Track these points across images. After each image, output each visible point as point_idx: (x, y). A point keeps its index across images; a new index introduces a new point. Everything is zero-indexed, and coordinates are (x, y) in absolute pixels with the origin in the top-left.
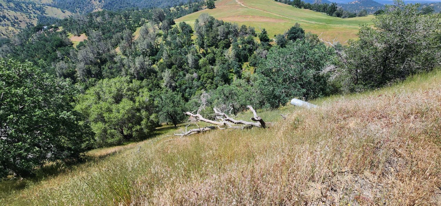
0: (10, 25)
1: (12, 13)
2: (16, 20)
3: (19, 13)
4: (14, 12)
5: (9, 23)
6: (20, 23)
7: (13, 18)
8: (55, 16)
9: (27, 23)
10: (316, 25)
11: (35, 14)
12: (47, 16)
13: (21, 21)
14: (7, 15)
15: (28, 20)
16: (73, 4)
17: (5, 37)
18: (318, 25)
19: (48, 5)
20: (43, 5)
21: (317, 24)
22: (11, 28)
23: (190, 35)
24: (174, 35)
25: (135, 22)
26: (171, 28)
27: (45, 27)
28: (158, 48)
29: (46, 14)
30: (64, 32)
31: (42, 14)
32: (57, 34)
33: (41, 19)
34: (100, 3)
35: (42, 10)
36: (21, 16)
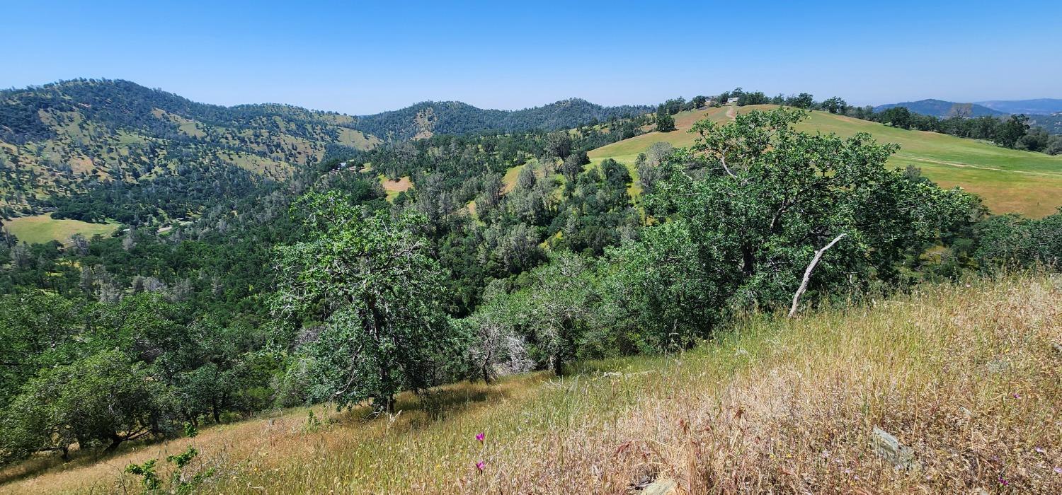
0: (283, 159)
1: (290, 139)
2: (293, 152)
3: (300, 139)
4: (293, 138)
5: (281, 155)
6: (297, 155)
7: (290, 147)
8: (352, 145)
9: (308, 157)
10: (968, 171)
11: (323, 140)
12: (340, 144)
13: (299, 153)
14: (283, 143)
15: (310, 152)
16: (385, 123)
17: (273, 178)
18: (975, 171)
19: (345, 127)
20: (337, 126)
21: (972, 169)
22: (284, 164)
23: (624, 187)
24: (591, 185)
25: (505, 157)
26: (582, 170)
27: (342, 163)
28: (553, 210)
29: (339, 141)
30: (374, 174)
31: (333, 141)
32: (361, 176)
33: (331, 149)
34: (429, 123)
35: (333, 134)
36: (302, 144)
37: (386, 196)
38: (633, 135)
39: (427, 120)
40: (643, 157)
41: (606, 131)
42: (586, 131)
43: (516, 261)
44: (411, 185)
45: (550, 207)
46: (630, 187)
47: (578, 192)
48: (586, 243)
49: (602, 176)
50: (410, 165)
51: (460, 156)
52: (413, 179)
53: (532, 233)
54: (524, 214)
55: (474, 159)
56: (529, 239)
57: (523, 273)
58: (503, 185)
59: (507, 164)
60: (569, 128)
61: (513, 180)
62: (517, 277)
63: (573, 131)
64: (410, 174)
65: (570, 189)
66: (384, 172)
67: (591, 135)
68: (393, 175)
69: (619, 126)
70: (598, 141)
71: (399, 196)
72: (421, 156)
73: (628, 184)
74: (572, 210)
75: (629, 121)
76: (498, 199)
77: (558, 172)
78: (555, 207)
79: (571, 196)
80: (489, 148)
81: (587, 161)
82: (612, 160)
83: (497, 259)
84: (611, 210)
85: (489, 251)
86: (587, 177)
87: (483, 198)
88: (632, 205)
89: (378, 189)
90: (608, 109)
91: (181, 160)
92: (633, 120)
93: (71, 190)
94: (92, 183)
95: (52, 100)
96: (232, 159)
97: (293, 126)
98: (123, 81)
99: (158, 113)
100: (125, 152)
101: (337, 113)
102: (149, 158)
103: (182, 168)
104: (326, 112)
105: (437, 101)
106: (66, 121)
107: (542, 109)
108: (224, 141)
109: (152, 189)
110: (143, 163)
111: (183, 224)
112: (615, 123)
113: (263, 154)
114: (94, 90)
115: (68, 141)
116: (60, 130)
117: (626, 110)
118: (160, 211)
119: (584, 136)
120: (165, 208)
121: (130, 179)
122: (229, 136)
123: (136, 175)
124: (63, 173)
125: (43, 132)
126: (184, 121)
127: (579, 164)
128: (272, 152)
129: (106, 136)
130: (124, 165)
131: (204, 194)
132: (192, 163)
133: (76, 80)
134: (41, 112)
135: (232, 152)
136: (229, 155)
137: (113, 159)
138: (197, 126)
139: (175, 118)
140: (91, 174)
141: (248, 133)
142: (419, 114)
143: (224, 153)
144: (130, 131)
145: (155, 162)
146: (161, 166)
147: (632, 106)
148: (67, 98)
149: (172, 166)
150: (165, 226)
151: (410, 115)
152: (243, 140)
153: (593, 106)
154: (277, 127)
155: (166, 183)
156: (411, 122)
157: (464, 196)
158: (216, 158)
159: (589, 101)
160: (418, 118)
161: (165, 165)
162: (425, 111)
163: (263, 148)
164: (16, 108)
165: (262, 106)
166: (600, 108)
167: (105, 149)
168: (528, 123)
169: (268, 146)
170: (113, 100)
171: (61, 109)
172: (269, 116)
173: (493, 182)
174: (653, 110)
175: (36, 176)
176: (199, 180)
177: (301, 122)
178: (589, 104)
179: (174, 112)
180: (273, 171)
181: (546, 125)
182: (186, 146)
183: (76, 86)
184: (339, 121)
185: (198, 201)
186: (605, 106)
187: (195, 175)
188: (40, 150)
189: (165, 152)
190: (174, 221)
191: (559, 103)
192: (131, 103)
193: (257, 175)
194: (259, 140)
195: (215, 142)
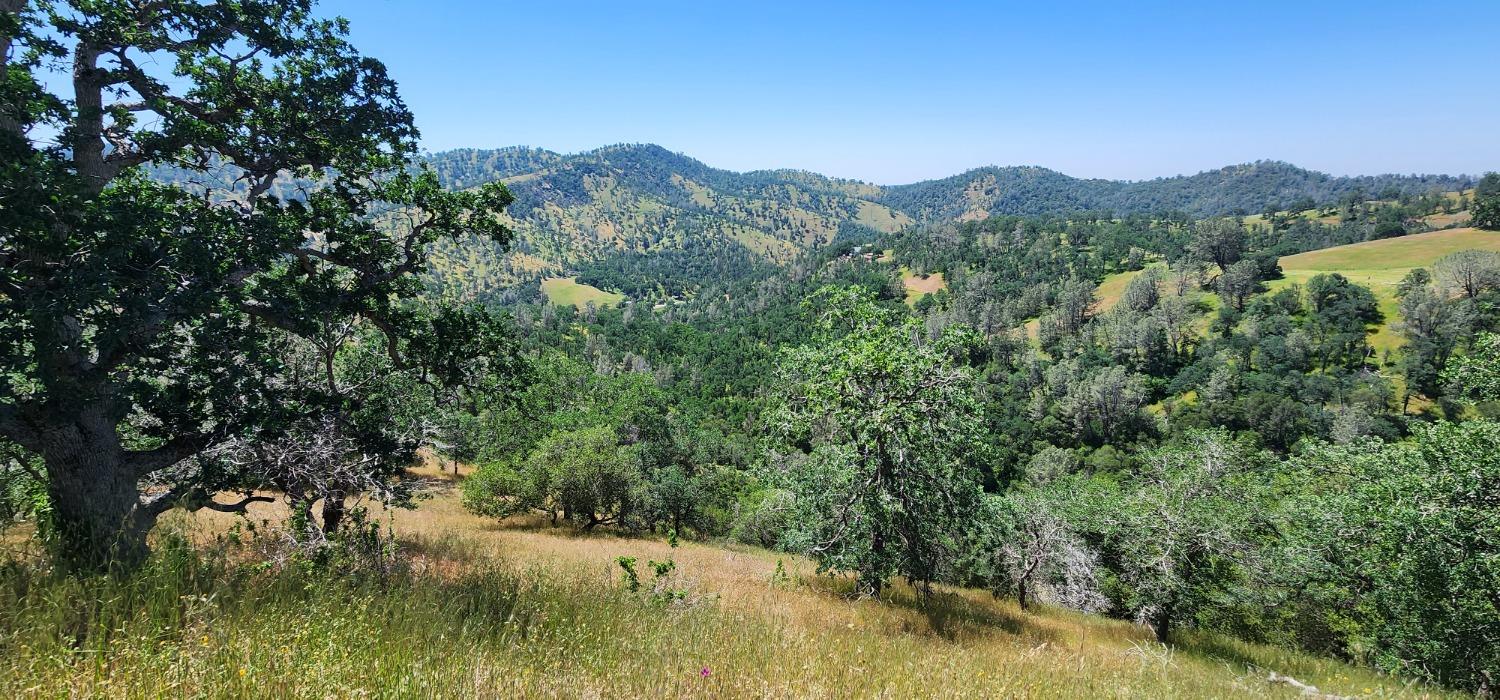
0: (788, 238)
1: (801, 213)
2: (801, 229)
3: (811, 214)
4: (804, 211)
5: (787, 232)
6: (805, 234)
7: (799, 224)
8: (873, 225)
9: (816, 236)
11: (838, 216)
12: (858, 222)
13: (807, 231)
14: (791, 218)
15: (820, 230)
16: (922, 197)
17: (773, 261)
19: (868, 200)
20: (858, 198)
22: (788, 244)
23: (1358, 330)
24: (1277, 318)
25: (1106, 257)
26: (1262, 290)
27: (856, 248)
28: (1184, 353)
29: (857, 218)
30: (895, 265)
31: (849, 218)
32: (877, 267)
33: (845, 228)
34: (987, 197)
35: (851, 209)
36: (812, 219)
37: (905, 296)
38: (1401, 233)
39: (983, 194)
40: (1420, 277)
41: (1333, 222)
42: (1283, 220)
43: (1097, 425)
44: (943, 286)
45: (1179, 346)
46: (1375, 331)
47: (1246, 327)
48: (1246, 421)
49: (1306, 302)
50: (947, 257)
51: (1028, 249)
52: (948, 276)
53: (1136, 385)
54: (1125, 351)
55: (1050, 255)
56: (1128, 393)
57: (1106, 447)
58: (1094, 301)
59: (1107, 267)
60: (1244, 213)
61: (1113, 293)
62: (1092, 452)
63: (1252, 219)
64: (945, 270)
65: (1229, 320)
66: (908, 264)
67: (1292, 228)
68: (920, 270)
69: (1367, 213)
70: (1310, 239)
71: (924, 299)
72: (967, 245)
73: (1370, 326)
74: (1227, 360)
75: (1395, 204)
76: (1080, 320)
77: (1206, 288)
78: (1190, 349)
79: (1227, 334)
80: (1079, 239)
81: (1275, 274)
82: (1338, 277)
83: (1062, 415)
84: (1318, 370)
85: (1049, 400)
86: (1271, 304)
87: (1055, 317)
88: (1374, 368)
89: (897, 286)
90: (1343, 181)
91: (687, 232)
92: (1406, 201)
93: (594, 256)
94: (611, 250)
95: (596, 165)
96: (734, 234)
97: (806, 198)
98: (653, 145)
99: (676, 179)
100: (641, 220)
101: (861, 182)
102: (660, 228)
103: (687, 240)
104: (847, 180)
105: (1005, 166)
106: (602, 186)
107: (1191, 181)
108: (731, 212)
109: (656, 262)
110: (653, 232)
111: (677, 302)
112: (1357, 207)
113: (767, 230)
114: (628, 155)
115: (600, 207)
116: (596, 196)
117: (1390, 183)
118: (660, 286)
119: (1276, 229)
120: (664, 284)
121: (641, 250)
122: (737, 208)
123: (646, 246)
124: (591, 239)
125: (584, 197)
126: (697, 189)
127: (1257, 277)
128: (777, 228)
129: (629, 204)
130: (638, 234)
131: (704, 272)
132: (697, 236)
133: (616, 146)
134: (586, 176)
135: (736, 226)
136: (733, 229)
137: (630, 227)
138: (708, 195)
139: (690, 185)
140: (611, 241)
141: (757, 204)
142: (972, 185)
143: (729, 227)
144: (649, 198)
145: (664, 233)
146: (669, 237)
147: (1408, 175)
148: (607, 163)
149: (678, 238)
150: (660, 303)
151: (960, 186)
152: (750, 213)
153: (1306, 175)
154: (789, 198)
155: (669, 256)
156: (960, 195)
157: (1022, 310)
158: (720, 231)
159: (1299, 166)
160: (971, 191)
161: (673, 237)
162: (982, 180)
163: (769, 223)
164: (568, 173)
165: (776, 173)
166: (1324, 179)
167: (626, 217)
168: (1159, 202)
169: (775, 220)
170: (641, 165)
171: (600, 175)
172: (782, 185)
173: (1077, 293)
174: (1465, 183)
175: (571, 240)
176: (699, 255)
177: (817, 193)
178: (1297, 172)
179: (691, 178)
180: (775, 252)
181: (1196, 206)
182: (695, 216)
183: (615, 151)
184: (862, 192)
185: (695, 279)
186: (1336, 174)
187: (696, 250)
188: (579, 214)
189: (675, 222)
190: (669, 299)
191: (1231, 169)
192: (655, 169)
193: (757, 255)
194: (767, 213)
195: (722, 213)
